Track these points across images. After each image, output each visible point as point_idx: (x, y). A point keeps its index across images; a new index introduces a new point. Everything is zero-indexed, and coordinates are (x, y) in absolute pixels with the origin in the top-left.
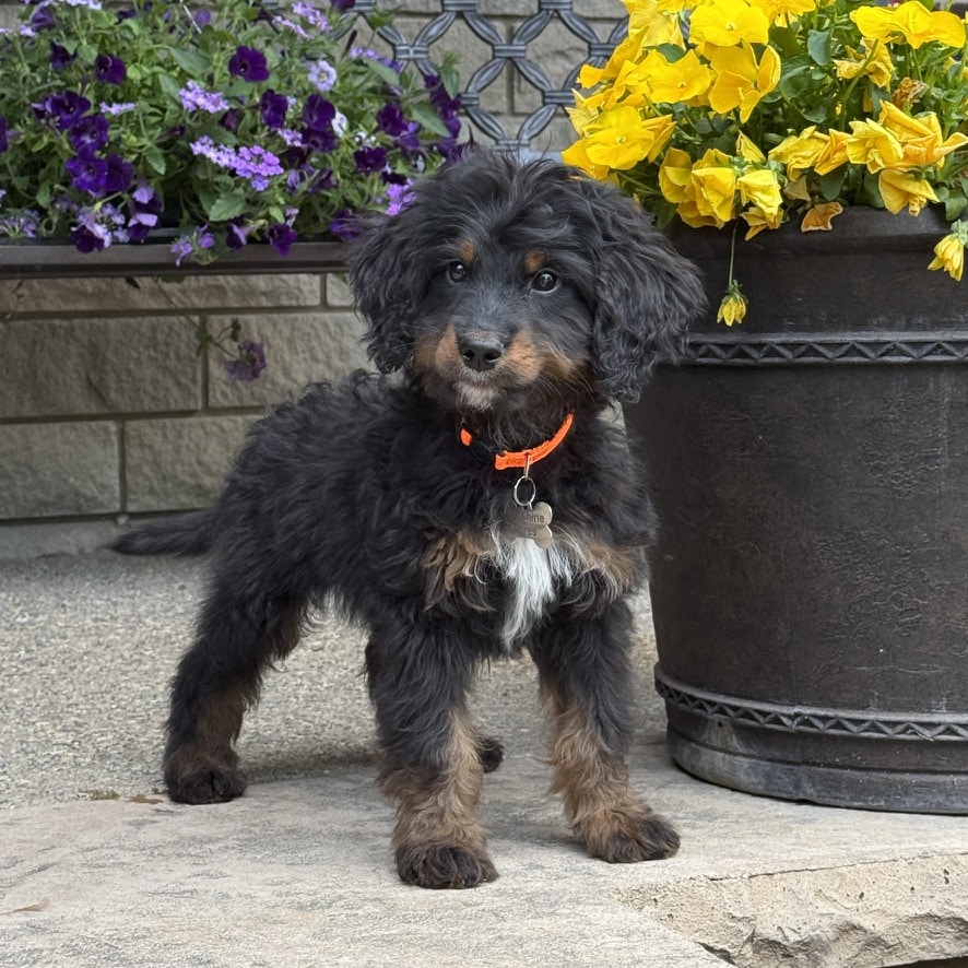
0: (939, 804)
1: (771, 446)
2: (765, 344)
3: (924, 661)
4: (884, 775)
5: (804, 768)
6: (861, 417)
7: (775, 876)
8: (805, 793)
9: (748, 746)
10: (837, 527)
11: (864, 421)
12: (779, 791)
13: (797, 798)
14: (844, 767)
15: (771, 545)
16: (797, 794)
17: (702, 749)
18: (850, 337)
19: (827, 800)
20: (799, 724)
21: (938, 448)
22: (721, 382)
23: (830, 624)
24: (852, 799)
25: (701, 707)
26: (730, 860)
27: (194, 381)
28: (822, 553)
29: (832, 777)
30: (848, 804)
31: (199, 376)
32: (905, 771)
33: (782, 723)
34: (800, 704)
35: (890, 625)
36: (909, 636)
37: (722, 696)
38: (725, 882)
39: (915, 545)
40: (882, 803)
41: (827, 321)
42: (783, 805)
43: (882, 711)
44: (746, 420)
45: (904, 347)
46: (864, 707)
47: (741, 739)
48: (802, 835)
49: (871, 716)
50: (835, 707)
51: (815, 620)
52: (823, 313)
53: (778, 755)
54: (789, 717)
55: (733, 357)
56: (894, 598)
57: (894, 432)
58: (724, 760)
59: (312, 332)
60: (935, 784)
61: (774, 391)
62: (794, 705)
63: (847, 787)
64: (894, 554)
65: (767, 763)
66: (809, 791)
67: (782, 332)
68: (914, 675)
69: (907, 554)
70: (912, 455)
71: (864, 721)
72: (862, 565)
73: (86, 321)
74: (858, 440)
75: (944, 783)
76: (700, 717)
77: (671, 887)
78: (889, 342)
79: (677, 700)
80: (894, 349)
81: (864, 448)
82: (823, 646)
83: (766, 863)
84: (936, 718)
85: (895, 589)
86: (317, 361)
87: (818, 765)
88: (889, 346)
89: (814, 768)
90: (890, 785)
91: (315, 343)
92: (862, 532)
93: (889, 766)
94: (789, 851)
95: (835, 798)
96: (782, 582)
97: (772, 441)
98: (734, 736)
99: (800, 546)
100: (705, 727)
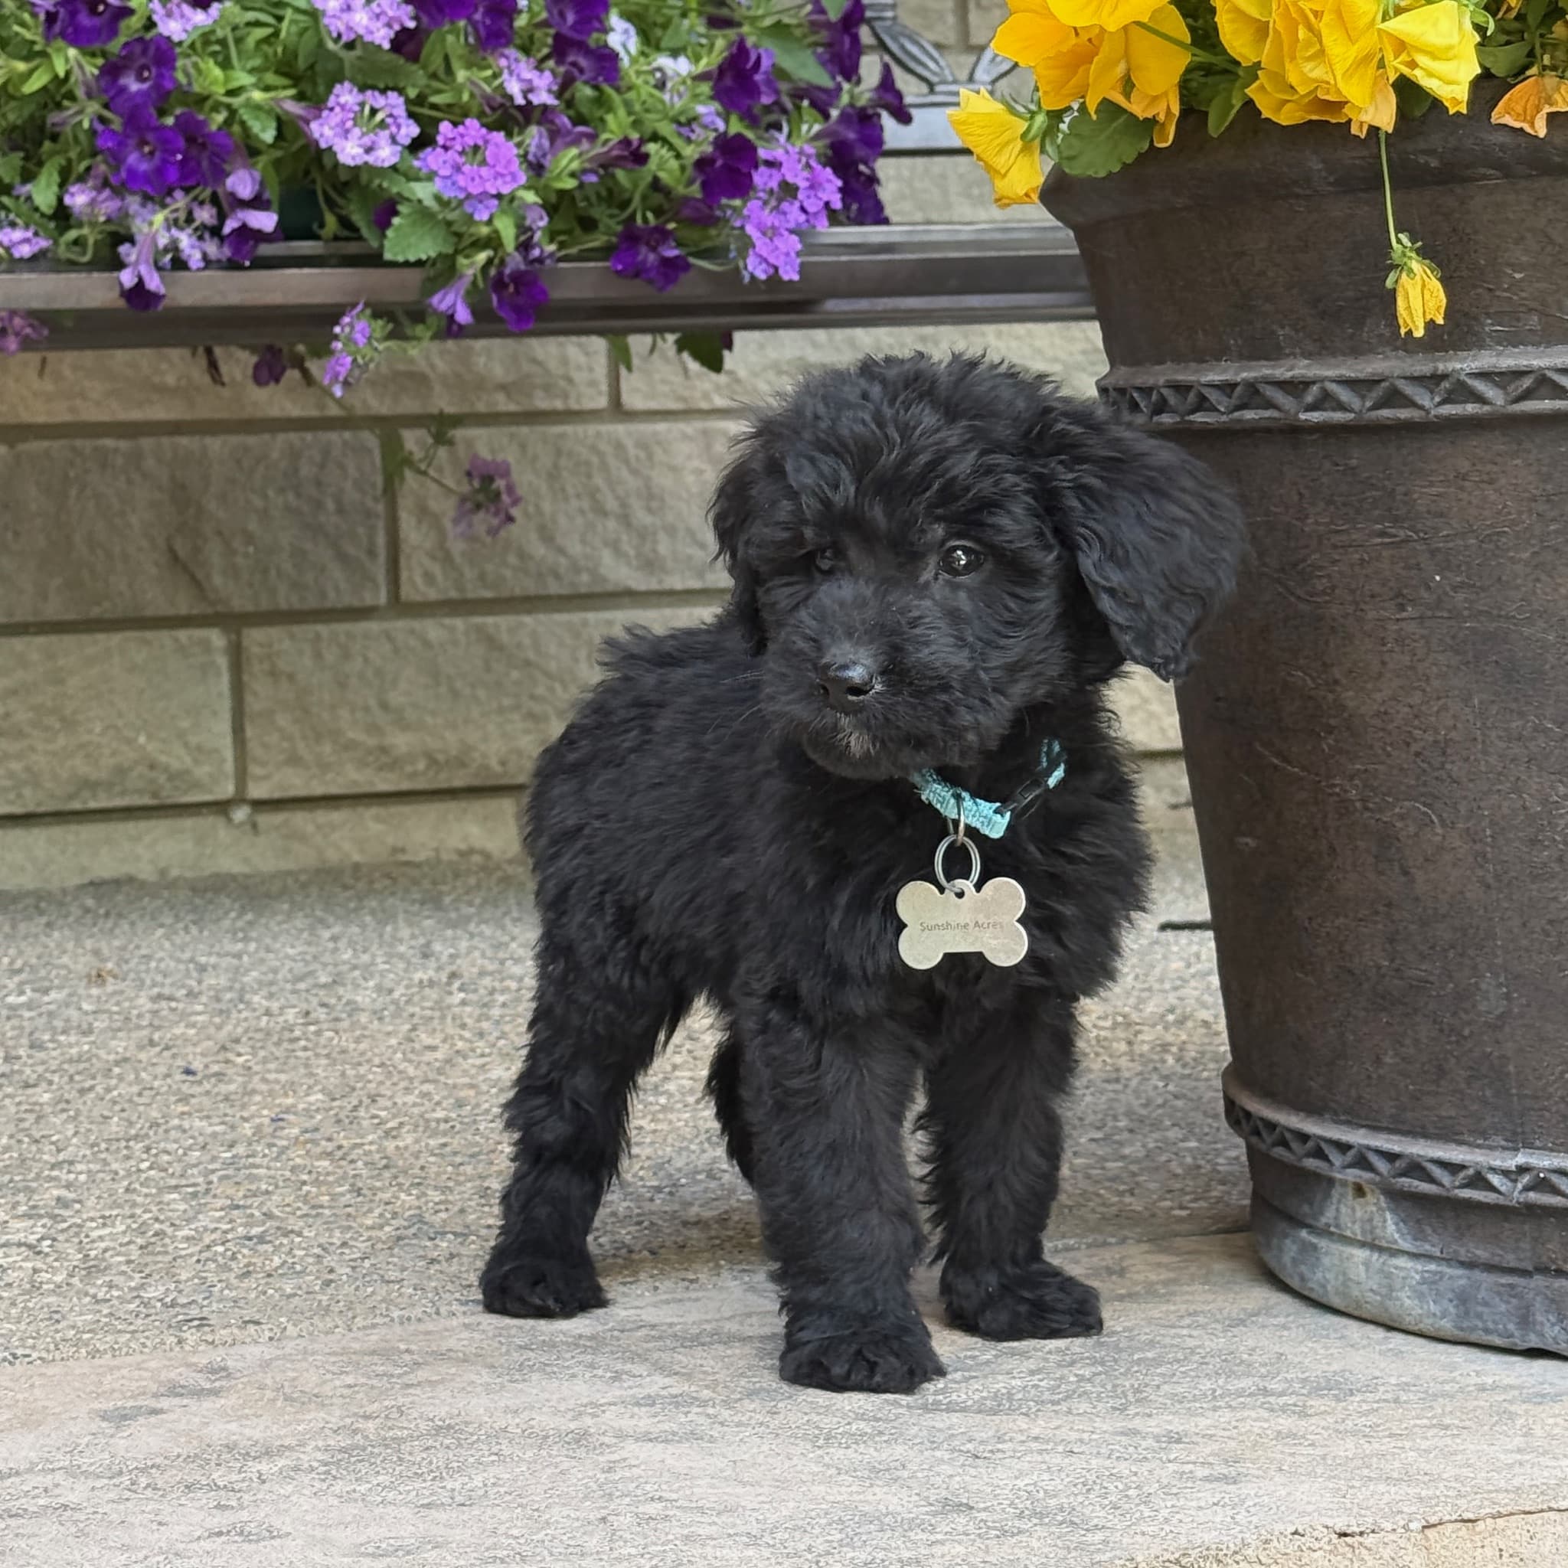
1: (1460, 596)
2: (1445, 376)
5: (1539, 1281)
7: (1481, 1525)
8: (1540, 1334)
9: (1419, 1236)
12: (1487, 1331)
13: (1522, 1346)
15: (1463, 809)
16: (1524, 1337)
17: (1323, 1243)
20: (1527, 1188)
22: (1354, 462)
25: (1319, 1154)
26: (1382, 1488)
27: (372, 553)
31: (381, 540)
33: (1491, 1188)
34: (1531, 1146)
37: (1362, 1131)
38: (1369, 1540)
42: (1494, 1358)
44: (1407, 540)
47: (1404, 1221)
48: (1538, 1431)
53: (1482, 1254)
54: (1506, 1173)
55: (1376, 407)
58: (1367, 1264)
59: (595, 460)
61: (1464, 477)
62: (1516, 1150)
65: (1460, 1272)
66: (1550, 1333)
67: (1482, 347)
73: (166, 441)
76: (1317, 1176)
77: (1250, 1552)
79: (1269, 1140)
83: (1460, 1496)
86: (604, 513)
89: (1559, 1282)
91: (599, 480)
94: (1511, 1466)
96: (1488, 887)
97: (1462, 585)
98: (1388, 1215)
99: (1525, 808)
100: (1328, 1196)
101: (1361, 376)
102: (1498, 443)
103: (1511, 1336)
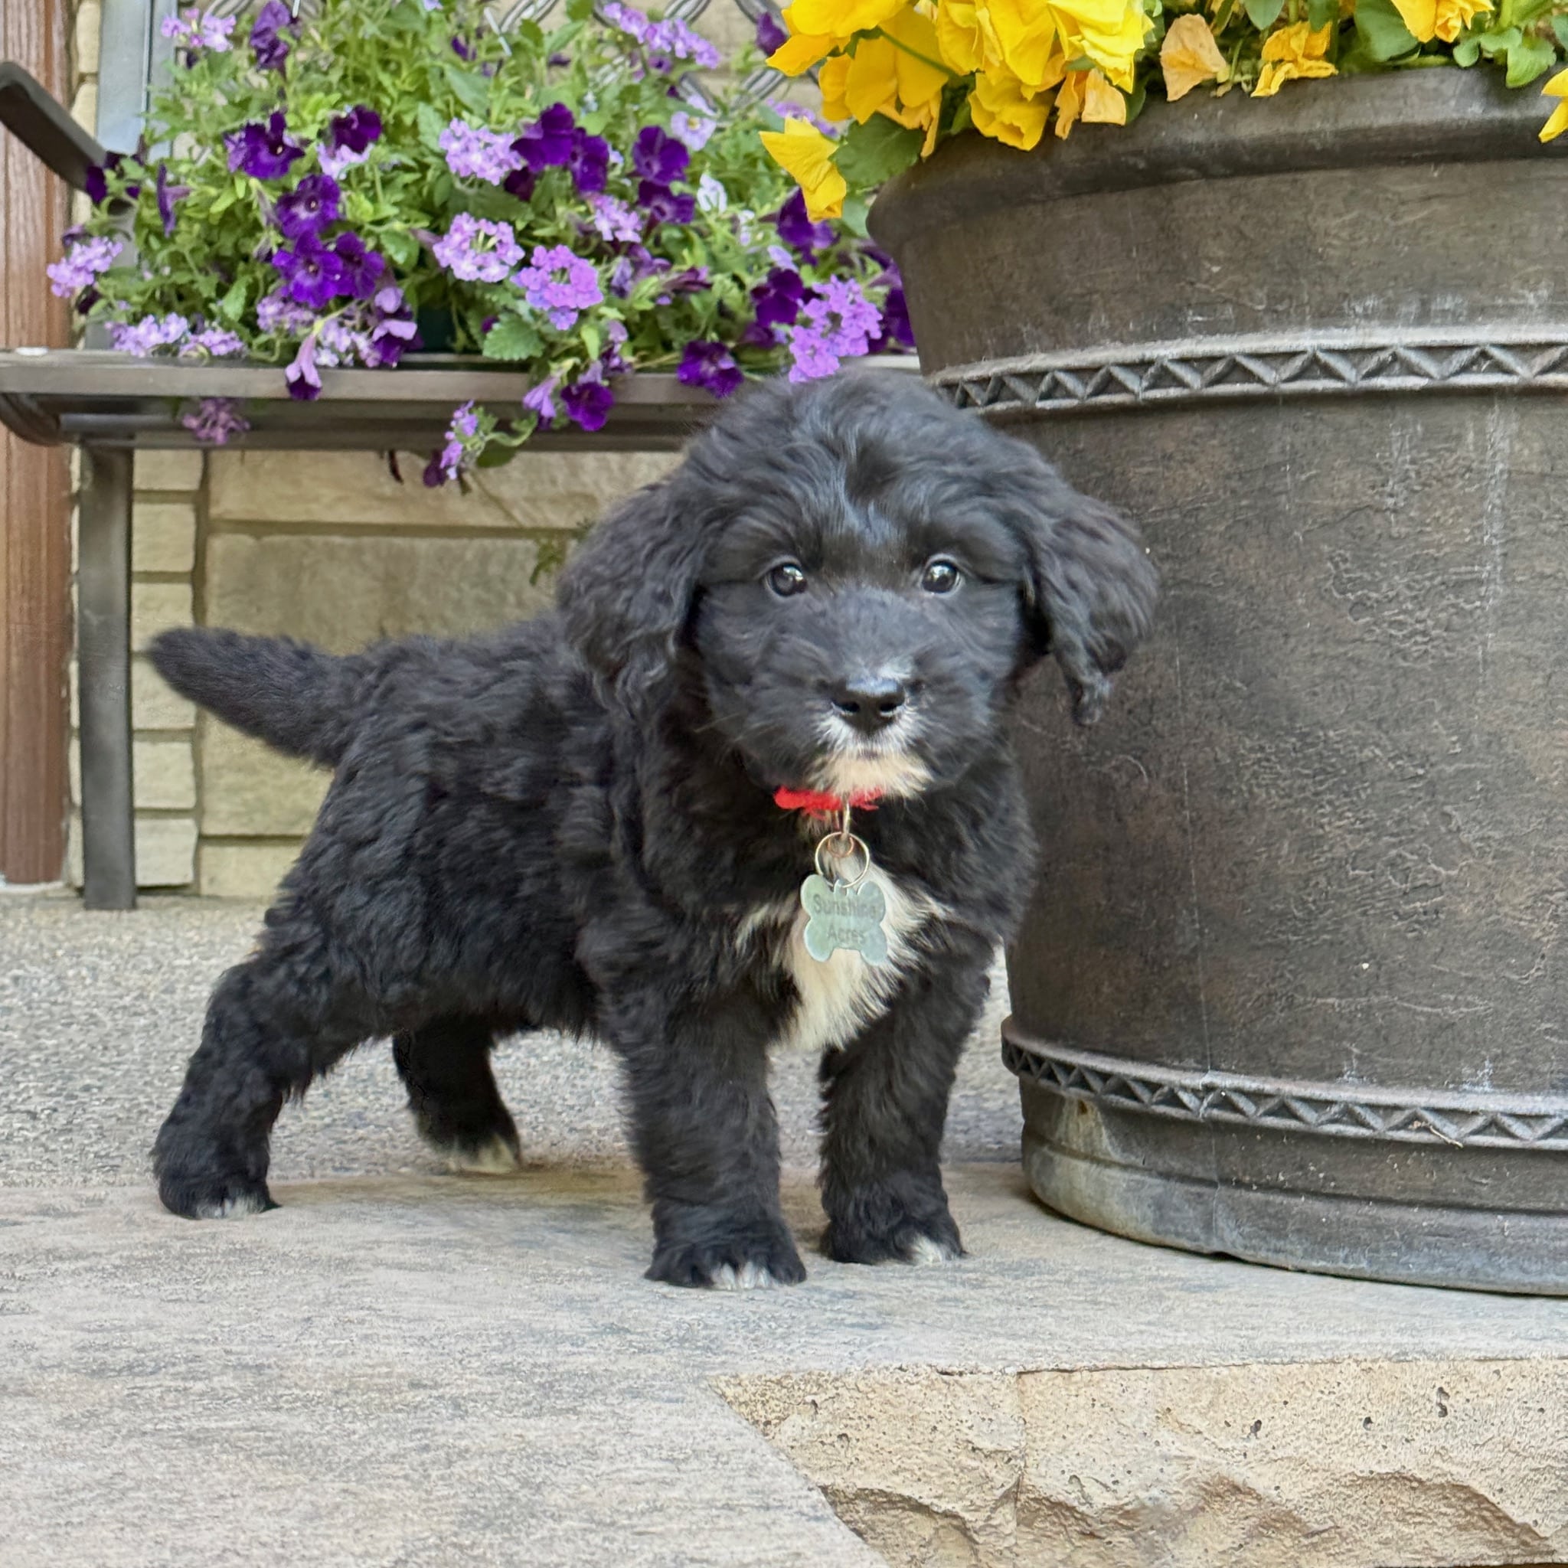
0: (1473, 1271)
1: (1166, 567)
2: (1150, 363)
3: (1448, 989)
4: (1370, 1210)
5: (1222, 1191)
6: (1329, 502)
7: (1077, 1376)
8: (1222, 1239)
9: (1126, 1149)
10: (1285, 723)
11: (1336, 510)
13: (1207, 1249)
14: (1293, 1192)
15: (1166, 759)
16: (1208, 1241)
17: (1057, 1157)
18: (1307, 340)
19: (1262, 1256)
20: (1212, 1106)
21: (1482, 565)
22: (1081, 446)
23: (1270, 914)
24: (1308, 1254)
25: (1051, 1076)
26: (1001, 1341)
28: (1255, 775)
29: (1271, 1210)
30: (1304, 1264)
32: (1411, 1204)
33: (1181, 1105)
34: (1216, 1068)
35: (1384, 917)
36: (1418, 939)
37: (1085, 1055)
38: (967, 1379)
39: (1433, 759)
40: (1364, 1264)
41: (1266, 311)
42: (1182, 1261)
43: (1364, 1085)
45: (1414, 357)
46: (1333, 1076)
47: (1115, 1135)
49: (1345, 1093)
50: (1277, 1075)
51: (1244, 908)
52: (1260, 294)
53: (1176, 1165)
54: (1194, 1091)
55: (1097, 392)
56: (1392, 864)
57: (1394, 531)
58: (1088, 1175)
60: (1465, 1232)
61: (1170, 457)
62: (1205, 1071)
63: (1299, 1231)
64: (1391, 775)
65: (1158, 1181)
66: (1230, 1238)
67: (1185, 335)
68: (1429, 1015)
69: (1421, 777)
70: (1432, 578)
71: (1329, 1103)
72: (1328, 797)
74: (1326, 548)
75: (1485, 1230)
76: (1051, 1096)
78: (1383, 348)
80: (1396, 362)
81: (1336, 566)
82: (1258, 955)
84: (1467, 1103)
85: (1393, 846)
87: (1248, 1187)
88: (1385, 356)
89: (1237, 1193)
90: (1380, 1229)
92: (1331, 733)
93: (1380, 1192)
95: (1277, 1251)
96: (1185, 831)
97: (1168, 557)
98: (1103, 1130)
99: (1216, 760)
100: (1060, 1114)
101: (1084, 364)
102: (1197, 425)
103: (1196, 1239)
